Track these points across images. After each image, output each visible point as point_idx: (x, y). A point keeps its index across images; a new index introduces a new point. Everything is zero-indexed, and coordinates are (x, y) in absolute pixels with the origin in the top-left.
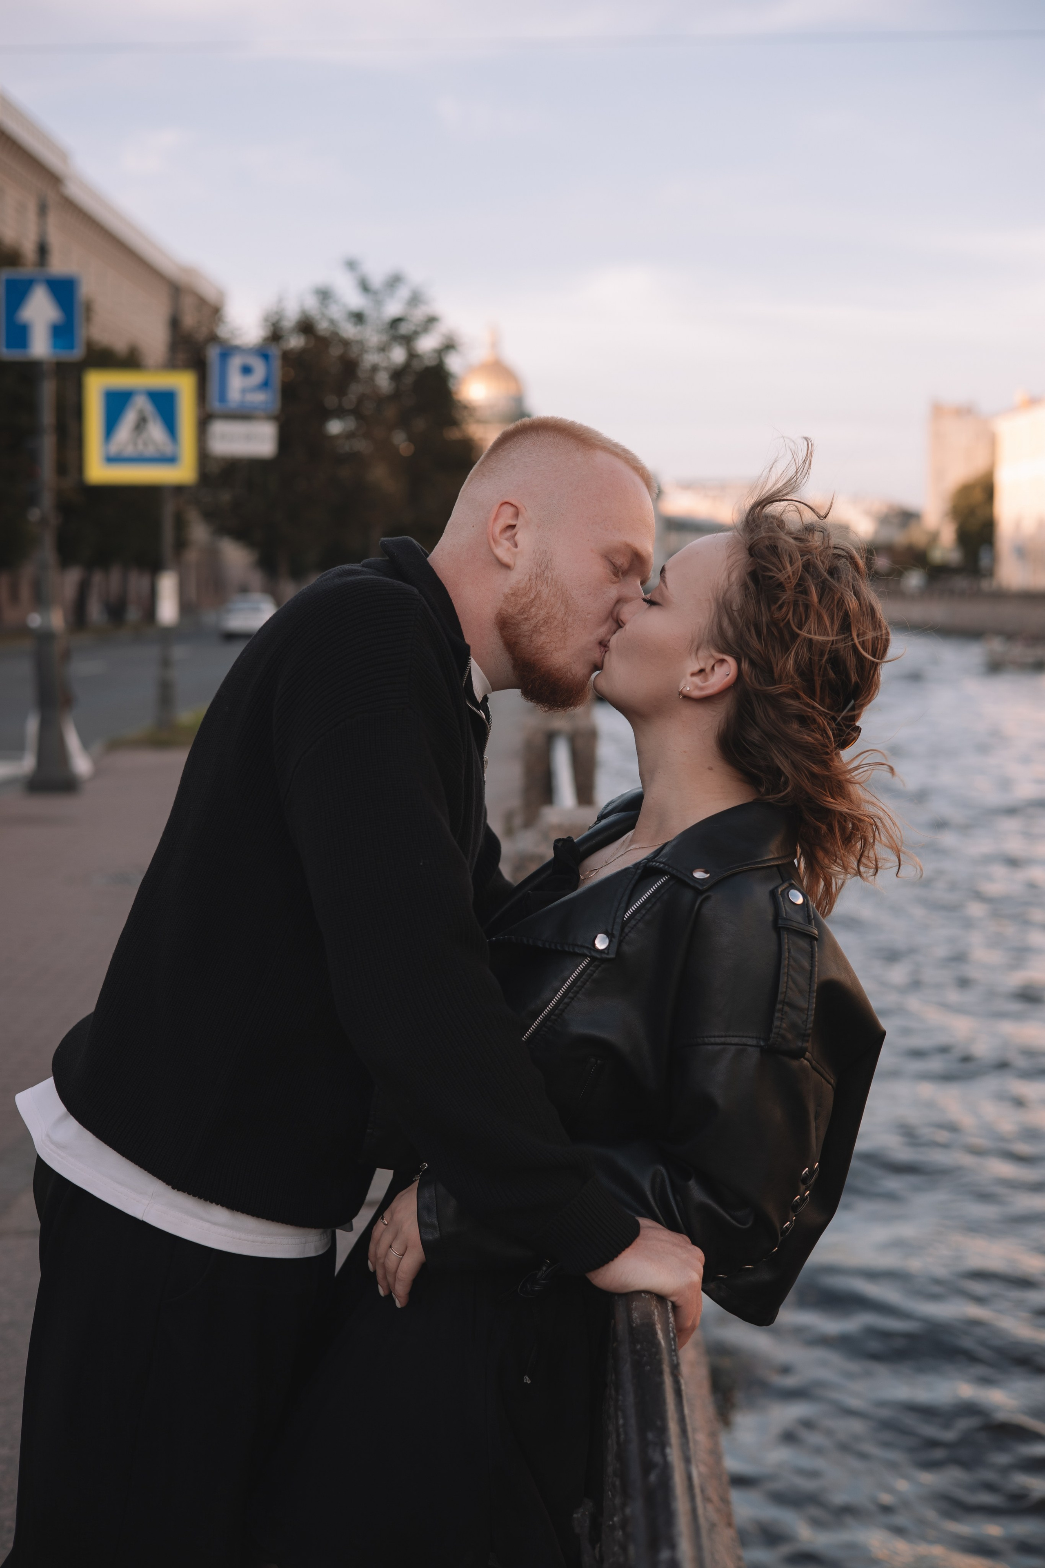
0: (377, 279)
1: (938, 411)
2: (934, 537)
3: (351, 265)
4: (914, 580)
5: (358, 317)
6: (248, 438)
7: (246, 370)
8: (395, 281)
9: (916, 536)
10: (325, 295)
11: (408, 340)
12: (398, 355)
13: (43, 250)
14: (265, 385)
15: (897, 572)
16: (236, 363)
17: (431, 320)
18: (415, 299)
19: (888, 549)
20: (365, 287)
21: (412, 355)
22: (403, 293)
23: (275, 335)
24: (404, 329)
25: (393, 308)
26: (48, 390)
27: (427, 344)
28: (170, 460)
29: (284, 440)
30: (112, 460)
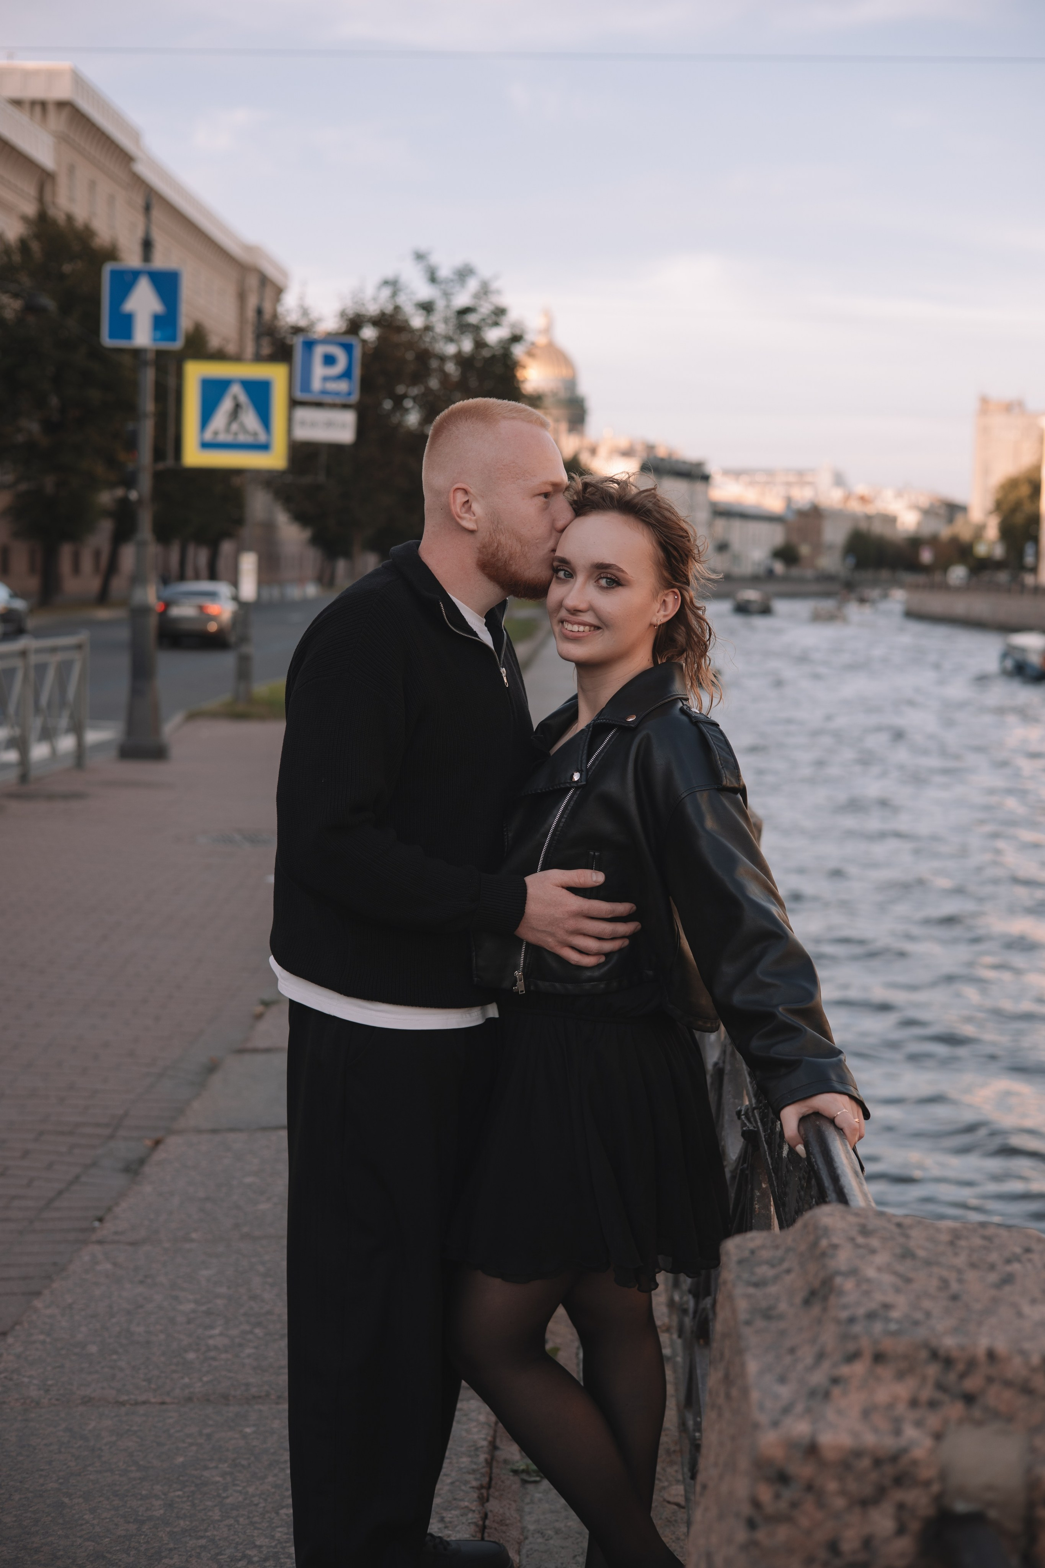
0: (445, 272)
1: (985, 404)
2: (980, 530)
3: (420, 257)
4: (958, 573)
5: (427, 307)
6: (329, 424)
7: (329, 360)
8: (464, 274)
9: (962, 530)
10: (393, 285)
11: (476, 330)
12: (467, 345)
13: (147, 245)
14: (347, 374)
15: (942, 564)
16: (319, 351)
17: (500, 312)
18: (485, 290)
19: (933, 541)
20: (433, 278)
21: (480, 344)
22: (473, 285)
23: (354, 324)
24: (472, 319)
25: (462, 300)
26: (149, 376)
27: (494, 336)
28: (264, 447)
29: (361, 429)
30: (206, 445)
